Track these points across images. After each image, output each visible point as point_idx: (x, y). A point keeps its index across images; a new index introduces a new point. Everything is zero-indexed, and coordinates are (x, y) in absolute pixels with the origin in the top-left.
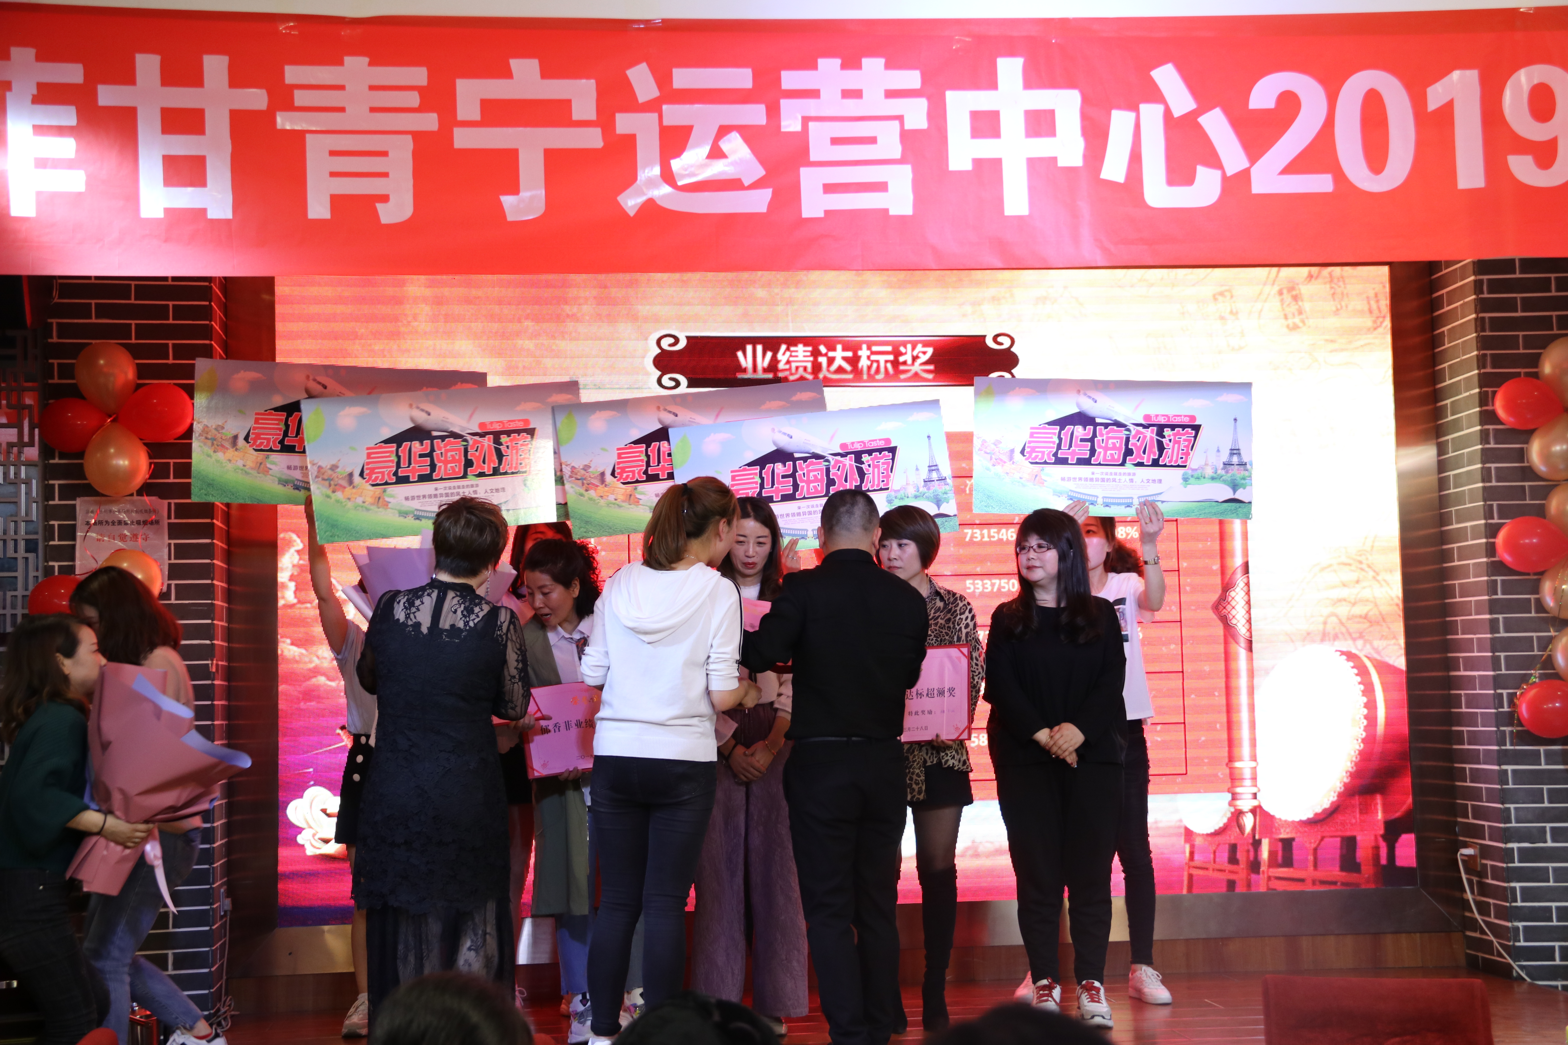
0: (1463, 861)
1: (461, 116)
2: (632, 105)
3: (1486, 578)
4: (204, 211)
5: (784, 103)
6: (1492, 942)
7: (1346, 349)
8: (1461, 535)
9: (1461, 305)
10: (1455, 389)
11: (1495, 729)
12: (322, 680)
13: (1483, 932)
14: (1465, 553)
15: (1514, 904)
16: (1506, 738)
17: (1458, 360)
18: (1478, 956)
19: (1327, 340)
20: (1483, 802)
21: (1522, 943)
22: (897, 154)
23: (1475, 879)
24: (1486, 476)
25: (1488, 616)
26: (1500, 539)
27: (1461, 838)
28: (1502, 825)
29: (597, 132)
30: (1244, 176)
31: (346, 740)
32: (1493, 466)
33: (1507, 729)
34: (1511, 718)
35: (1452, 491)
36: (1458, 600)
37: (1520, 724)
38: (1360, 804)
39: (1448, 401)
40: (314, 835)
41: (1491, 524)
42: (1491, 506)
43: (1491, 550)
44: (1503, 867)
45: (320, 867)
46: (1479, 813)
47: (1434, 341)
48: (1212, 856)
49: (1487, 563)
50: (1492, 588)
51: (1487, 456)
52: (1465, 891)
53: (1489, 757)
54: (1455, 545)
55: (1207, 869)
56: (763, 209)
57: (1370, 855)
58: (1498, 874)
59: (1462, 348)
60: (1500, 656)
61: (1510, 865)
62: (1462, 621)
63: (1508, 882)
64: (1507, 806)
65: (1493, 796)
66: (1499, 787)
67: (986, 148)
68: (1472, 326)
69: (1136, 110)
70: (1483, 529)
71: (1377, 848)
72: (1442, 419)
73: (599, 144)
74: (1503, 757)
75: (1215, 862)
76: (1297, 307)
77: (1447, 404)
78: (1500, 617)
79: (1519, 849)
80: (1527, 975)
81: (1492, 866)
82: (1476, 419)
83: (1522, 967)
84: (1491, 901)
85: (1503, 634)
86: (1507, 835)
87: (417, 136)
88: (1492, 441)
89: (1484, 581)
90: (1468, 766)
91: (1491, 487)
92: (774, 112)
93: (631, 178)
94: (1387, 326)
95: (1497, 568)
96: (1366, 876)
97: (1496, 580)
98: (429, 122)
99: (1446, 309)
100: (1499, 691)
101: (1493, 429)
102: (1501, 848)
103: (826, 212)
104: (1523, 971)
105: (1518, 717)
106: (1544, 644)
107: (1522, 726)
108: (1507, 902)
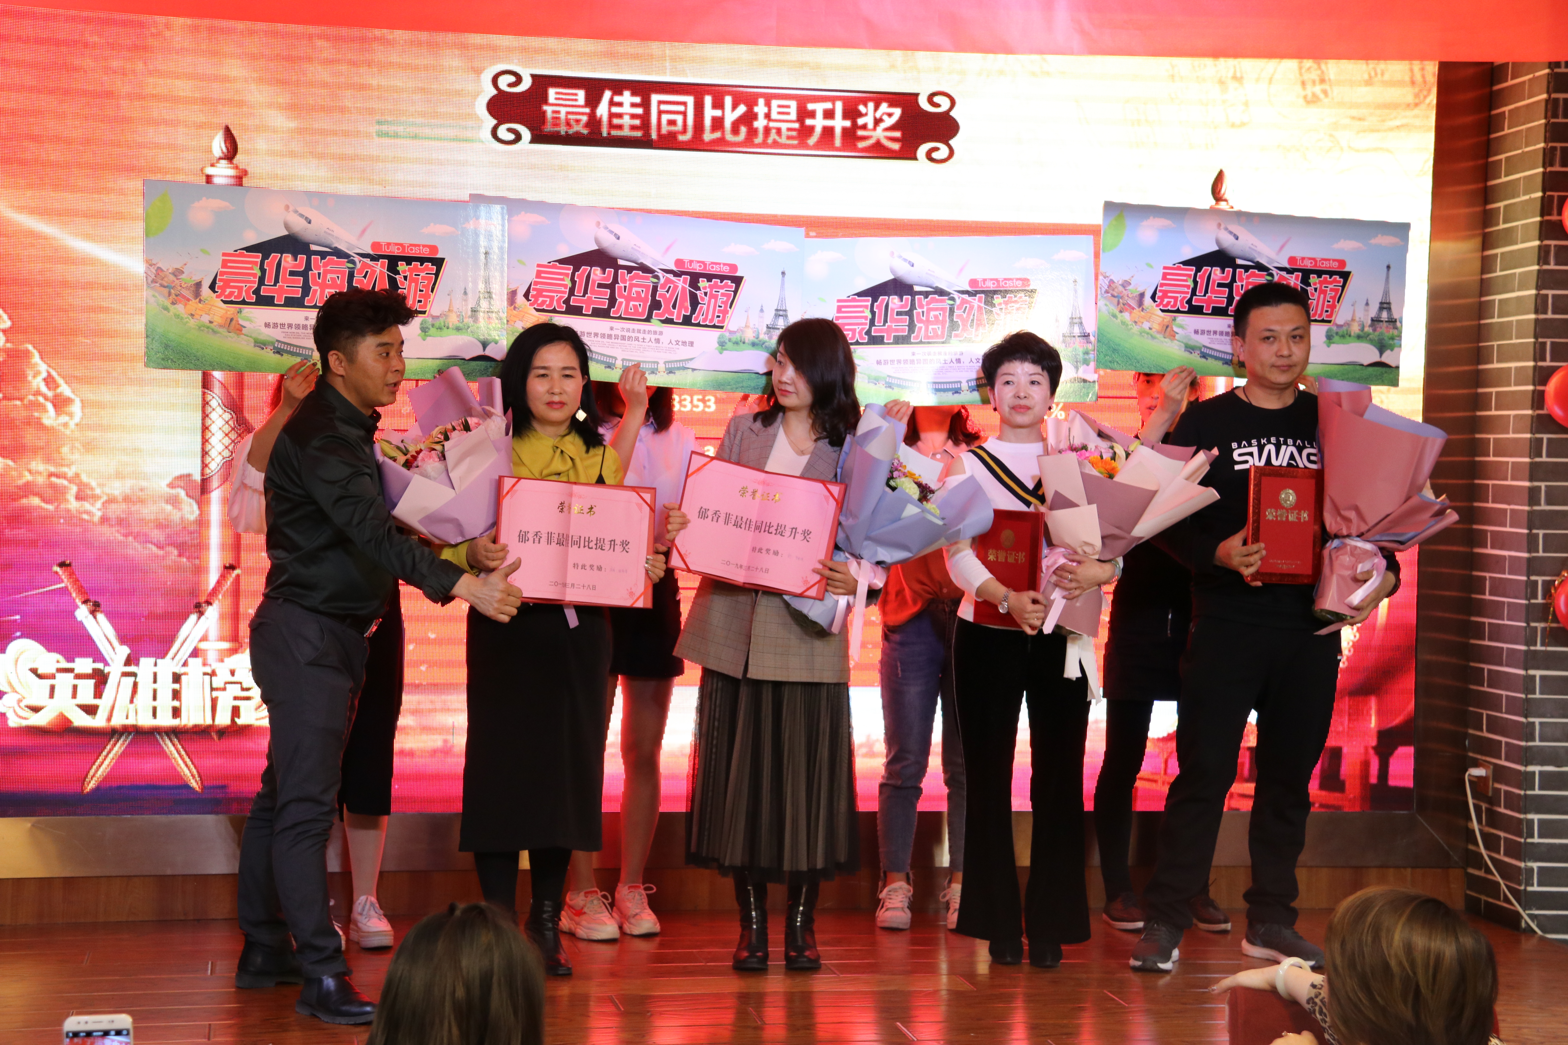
0: (1469, 781)
3: (1528, 436)
6: (1498, 884)
7: (1378, 131)
8: (1502, 377)
9: (1530, 80)
10: (1511, 190)
11: (1524, 624)
12: (35, 501)
13: (1488, 871)
14: (1504, 401)
15: (1529, 840)
16: (1536, 637)
17: (1520, 151)
18: (1480, 900)
19: (1353, 118)
20: (1501, 712)
21: (1536, 888)
23: (1484, 806)
24: (1540, 305)
25: (1527, 484)
26: (1551, 388)
27: (1471, 754)
28: (1523, 744)
31: (65, 580)
32: (1550, 293)
33: (1540, 625)
34: (1545, 612)
35: (1495, 320)
36: (1492, 458)
37: (1555, 619)
38: (1350, 708)
39: (1501, 204)
40: (19, 701)
41: (1541, 367)
42: (1544, 344)
43: (1538, 399)
44: (1519, 795)
45: (25, 741)
46: (1496, 725)
47: (1491, 124)
48: (1163, 765)
49: (1532, 417)
50: (1535, 448)
51: (1544, 280)
52: (1471, 819)
53: (1513, 659)
54: (1494, 390)
55: (1155, 781)
57: (1358, 772)
58: (1513, 802)
59: (1526, 136)
60: (1538, 534)
61: (1529, 792)
62: (1493, 485)
63: (1525, 813)
64: (1531, 720)
65: (1514, 706)
66: (1523, 696)
68: (1542, 108)
70: (1531, 372)
71: (1366, 765)
72: (1492, 226)
74: (1531, 660)
75: (1166, 773)
76: (1319, 72)
77: (1499, 208)
78: (1543, 485)
79: (1541, 773)
80: (1538, 926)
81: (1506, 792)
82: (1536, 232)
83: (1533, 917)
84: (1502, 834)
85: (1544, 507)
86: (1528, 756)
88: (1552, 260)
89: (1526, 439)
90: (1486, 667)
91: (1546, 320)
94: (1432, 101)
95: (1543, 423)
96: (1351, 796)
97: (1542, 439)
99: (1510, 83)
100: (1533, 578)
101: (1555, 246)
102: (1520, 771)
104: (1533, 921)
105: (1554, 611)
107: (1558, 622)
108: (1521, 836)
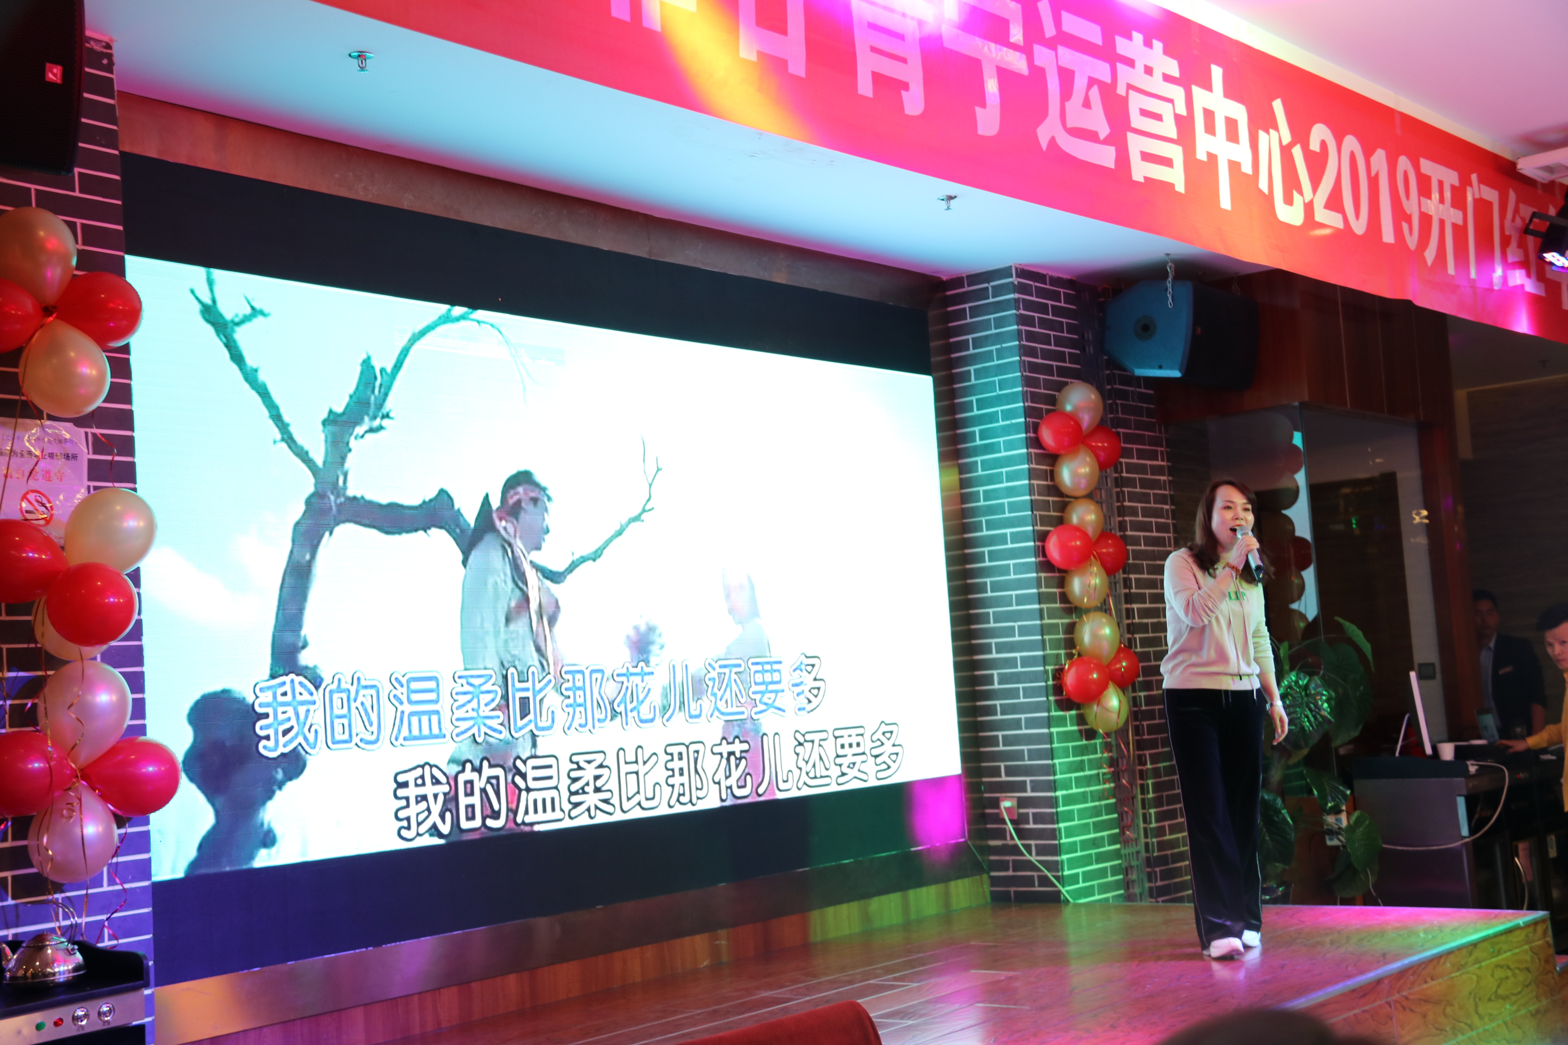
1: (947, 14)
3: (1034, 575)
5: (1118, 65)
8: (996, 540)
11: (1044, 699)
15: (1061, 841)
18: (1010, 891)
20: (1024, 761)
21: (1066, 873)
25: (1036, 606)
27: (988, 795)
28: (1051, 778)
30: (1311, 202)
32: (1035, 482)
33: (1053, 699)
39: (976, 429)
41: (1037, 530)
42: (1036, 515)
44: (1052, 812)
49: (1036, 562)
54: (985, 549)
56: (1113, 166)
58: (1045, 818)
61: (1059, 810)
63: (1057, 824)
64: (1055, 761)
67: (1211, 144)
69: (1268, 133)
72: (965, 444)
73: (1025, 71)
77: (974, 431)
78: (1045, 606)
79: (1062, 796)
81: (1035, 813)
83: (1067, 892)
84: (1033, 842)
85: (1047, 621)
86: (1056, 786)
88: (1034, 462)
89: (1032, 577)
92: (1114, 74)
95: (1042, 566)
101: (1035, 453)
102: (1051, 797)
103: (1146, 178)
104: (1068, 895)
106: (1072, 628)
108: (1055, 840)
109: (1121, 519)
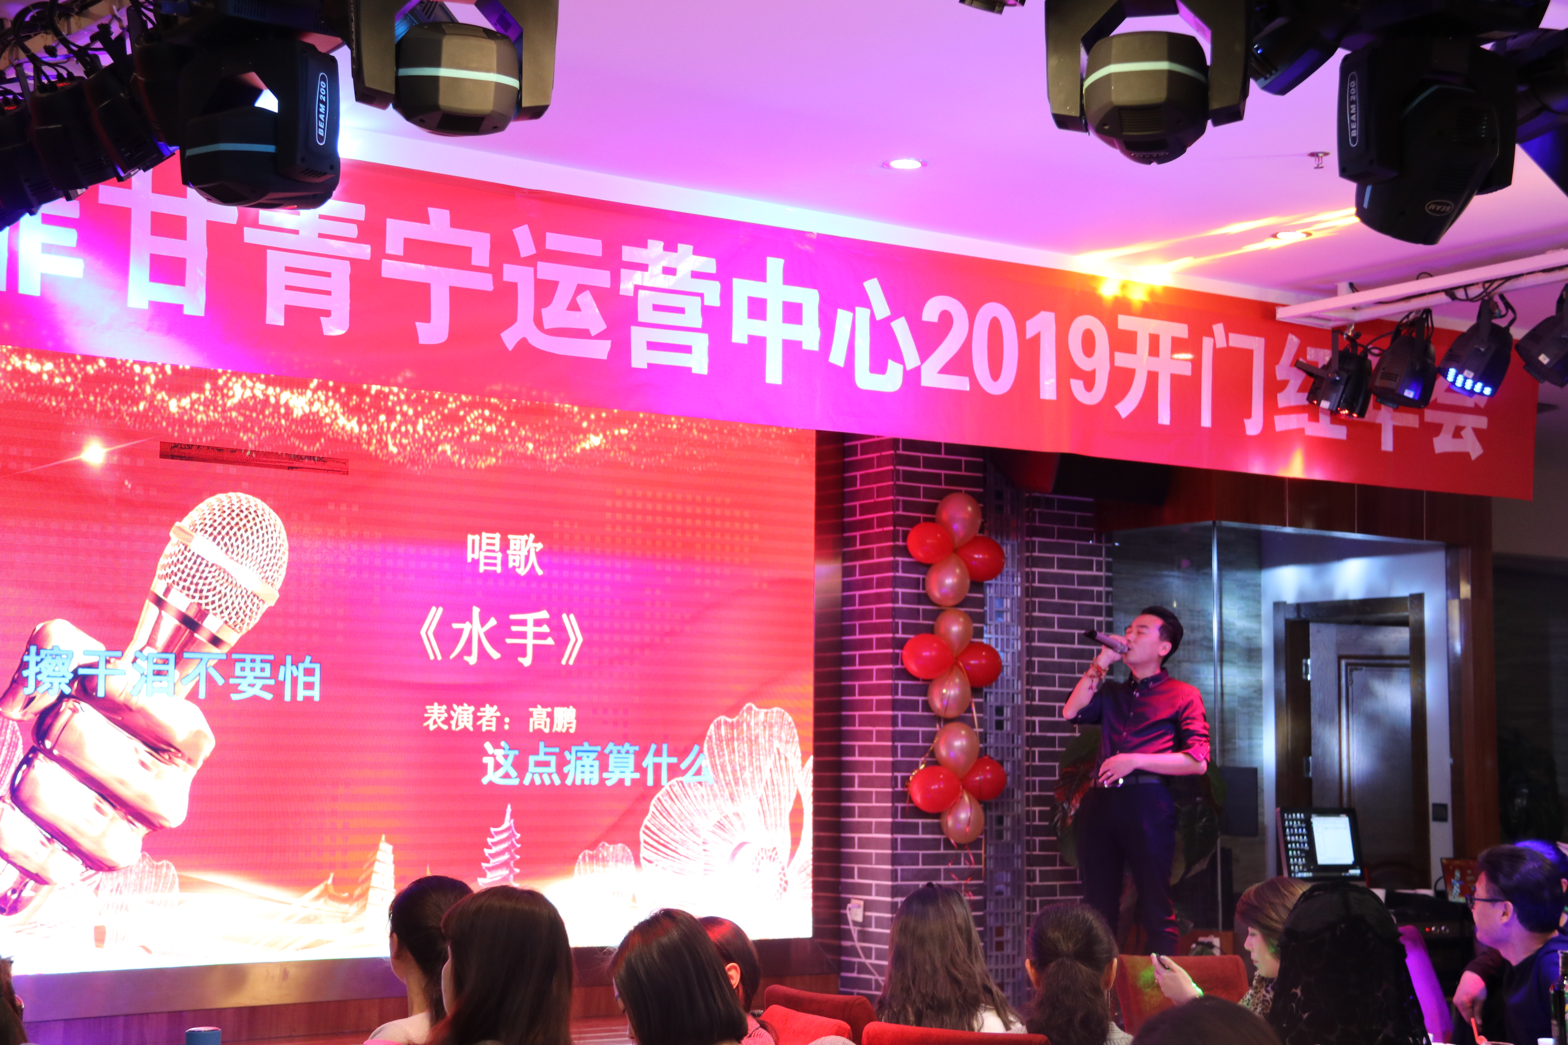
1: (389, 250)
2: (515, 258)
3: (889, 682)
4: (180, 307)
5: (623, 271)
11: (888, 805)
20: (870, 865)
22: (699, 324)
27: (848, 895)
29: (489, 277)
30: (917, 370)
32: (901, 590)
33: (900, 805)
34: (904, 796)
37: (911, 801)
41: (897, 638)
43: (896, 659)
46: (866, 874)
49: (893, 669)
50: (893, 690)
53: (881, 828)
54: (857, 653)
56: (604, 357)
59: (876, 492)
60: (897, 745)
67: (757, 328)
69: (853, 311)
70: (891, 641)
73: (489, 287)
74: (894, 828)
77: (856, 535)
78: (899, 713)
85: (900, 728)
87: (354, 262)
88: (901, 570)
89: (886, 684)
90: (857, 835)
91: (898, 607)
92: (616, 279)
93: (511, 320)
95: (901, 673)
97: (899, 684)
98: (364, 251)
100: (896, 774)
103: (649, 365)
105: (908, 796)
106: (930, 737)
107: (913, 803)
109: (1028, 629)
